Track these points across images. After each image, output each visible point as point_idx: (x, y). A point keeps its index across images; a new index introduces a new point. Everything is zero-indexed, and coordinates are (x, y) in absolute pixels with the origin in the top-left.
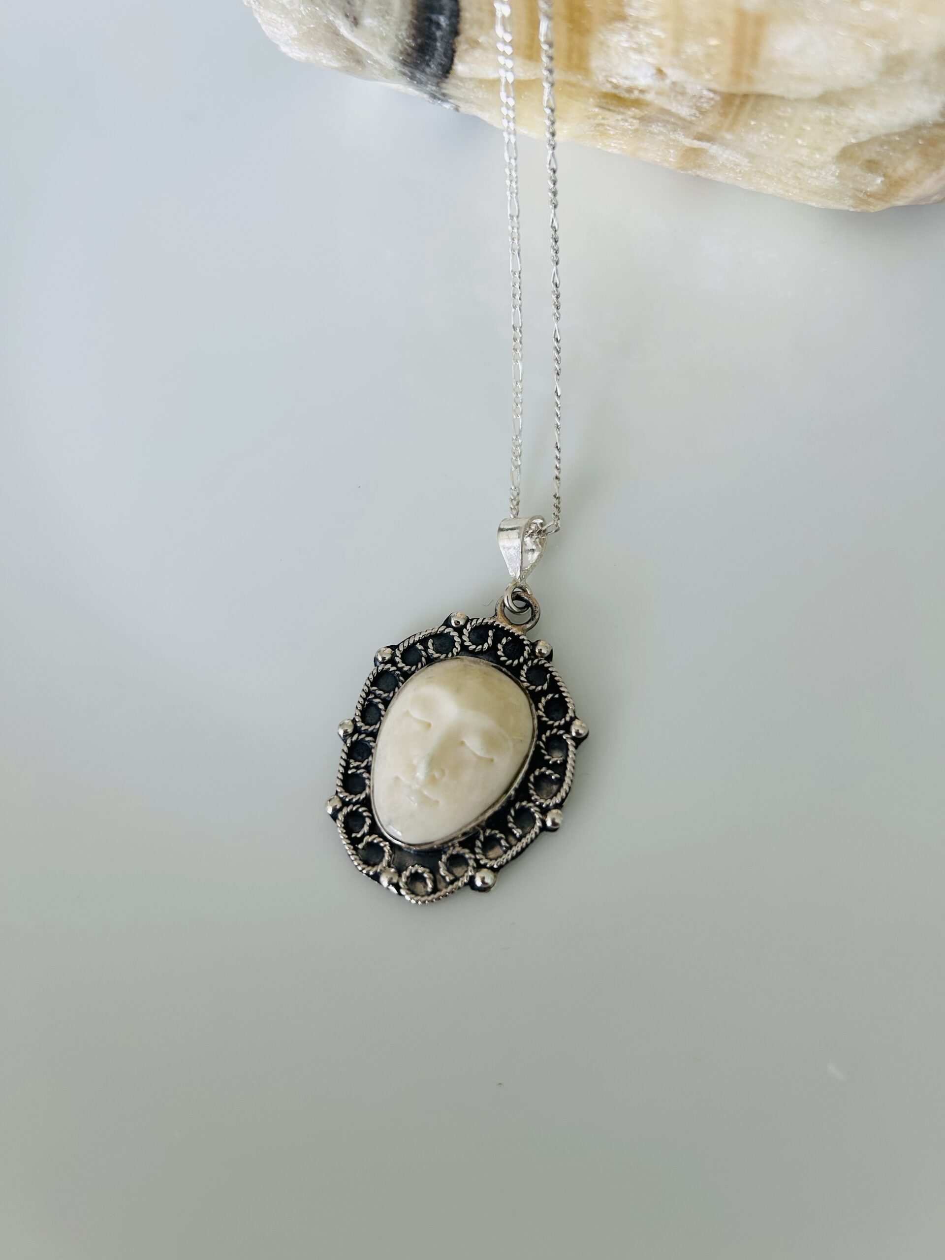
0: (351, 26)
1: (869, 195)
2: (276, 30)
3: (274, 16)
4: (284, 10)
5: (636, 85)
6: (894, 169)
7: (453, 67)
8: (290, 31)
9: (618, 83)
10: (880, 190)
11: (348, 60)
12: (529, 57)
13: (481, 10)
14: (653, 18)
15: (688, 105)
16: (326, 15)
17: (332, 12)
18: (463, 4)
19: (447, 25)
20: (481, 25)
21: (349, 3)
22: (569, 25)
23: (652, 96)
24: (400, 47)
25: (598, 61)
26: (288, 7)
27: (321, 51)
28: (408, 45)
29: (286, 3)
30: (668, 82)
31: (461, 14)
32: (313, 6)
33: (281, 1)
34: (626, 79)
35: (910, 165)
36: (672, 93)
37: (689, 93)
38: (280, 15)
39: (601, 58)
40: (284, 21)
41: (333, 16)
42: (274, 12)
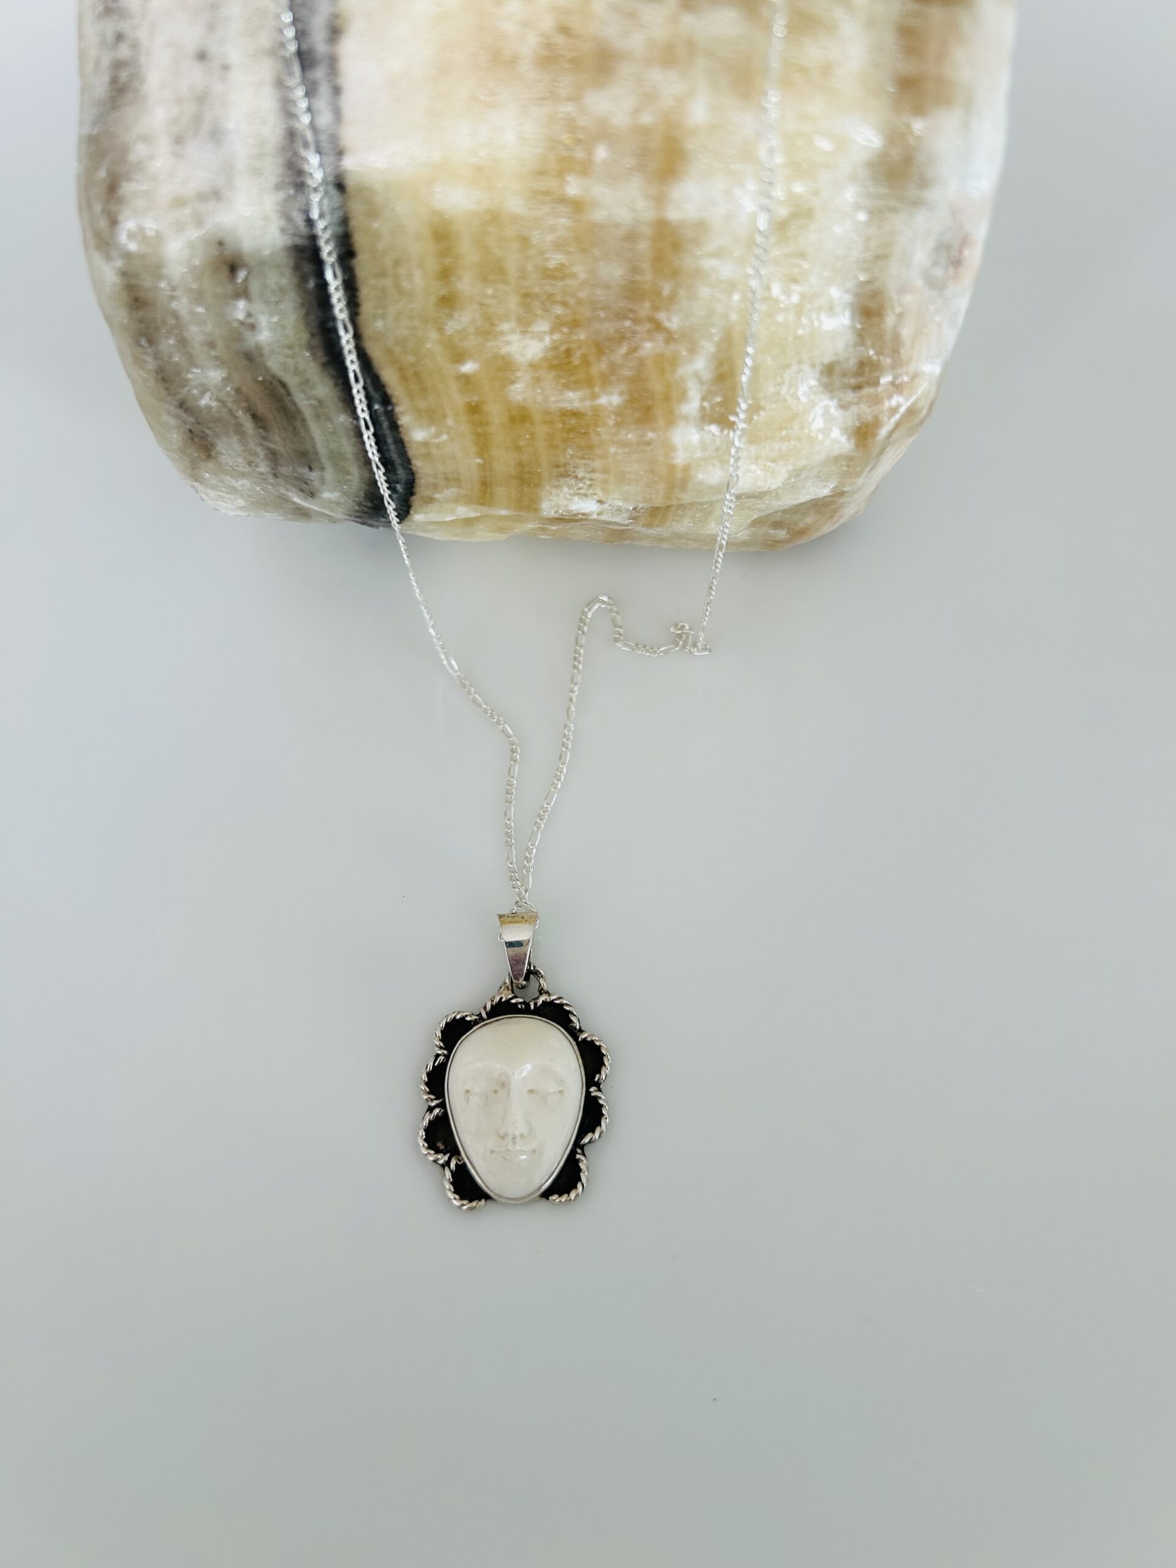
0: (307, 497)
1: (777, 542)
2: (222, 503)
3: (222, 494)
4: (233, 490)
5: (580, 512)
6: (796, 524)
7: (409, 516)
8: (238, 503)
9: (564, 513)
10: (786, 538)
11: (295, 514)
12: (482, 504)
13: (436, 477)
14: (597, 476)
15: (624, 515)
16: (278, 491)
17: (285, 487)
18: (418, 476)
19: (403, 489)
20: (435, 487)
21: (306, 483)
22: (520, 482)
23: (595, 516)
24: (357, 508)
25: (548, 503)
26: (240, 488)
27: (267, 512)
28: (364, 506)
29: (236, 485)
30: (606, 506)
31: (416, 481)
32: (265, 485)
33: (229, 482)
34: (572, 511)
35: (809, 520)
36: (610, 512)
37: (624, 509)
38: (228, 493)
39: (550, 500)
40: (232, 497)
41: (287, 491)
42: (222, 491)
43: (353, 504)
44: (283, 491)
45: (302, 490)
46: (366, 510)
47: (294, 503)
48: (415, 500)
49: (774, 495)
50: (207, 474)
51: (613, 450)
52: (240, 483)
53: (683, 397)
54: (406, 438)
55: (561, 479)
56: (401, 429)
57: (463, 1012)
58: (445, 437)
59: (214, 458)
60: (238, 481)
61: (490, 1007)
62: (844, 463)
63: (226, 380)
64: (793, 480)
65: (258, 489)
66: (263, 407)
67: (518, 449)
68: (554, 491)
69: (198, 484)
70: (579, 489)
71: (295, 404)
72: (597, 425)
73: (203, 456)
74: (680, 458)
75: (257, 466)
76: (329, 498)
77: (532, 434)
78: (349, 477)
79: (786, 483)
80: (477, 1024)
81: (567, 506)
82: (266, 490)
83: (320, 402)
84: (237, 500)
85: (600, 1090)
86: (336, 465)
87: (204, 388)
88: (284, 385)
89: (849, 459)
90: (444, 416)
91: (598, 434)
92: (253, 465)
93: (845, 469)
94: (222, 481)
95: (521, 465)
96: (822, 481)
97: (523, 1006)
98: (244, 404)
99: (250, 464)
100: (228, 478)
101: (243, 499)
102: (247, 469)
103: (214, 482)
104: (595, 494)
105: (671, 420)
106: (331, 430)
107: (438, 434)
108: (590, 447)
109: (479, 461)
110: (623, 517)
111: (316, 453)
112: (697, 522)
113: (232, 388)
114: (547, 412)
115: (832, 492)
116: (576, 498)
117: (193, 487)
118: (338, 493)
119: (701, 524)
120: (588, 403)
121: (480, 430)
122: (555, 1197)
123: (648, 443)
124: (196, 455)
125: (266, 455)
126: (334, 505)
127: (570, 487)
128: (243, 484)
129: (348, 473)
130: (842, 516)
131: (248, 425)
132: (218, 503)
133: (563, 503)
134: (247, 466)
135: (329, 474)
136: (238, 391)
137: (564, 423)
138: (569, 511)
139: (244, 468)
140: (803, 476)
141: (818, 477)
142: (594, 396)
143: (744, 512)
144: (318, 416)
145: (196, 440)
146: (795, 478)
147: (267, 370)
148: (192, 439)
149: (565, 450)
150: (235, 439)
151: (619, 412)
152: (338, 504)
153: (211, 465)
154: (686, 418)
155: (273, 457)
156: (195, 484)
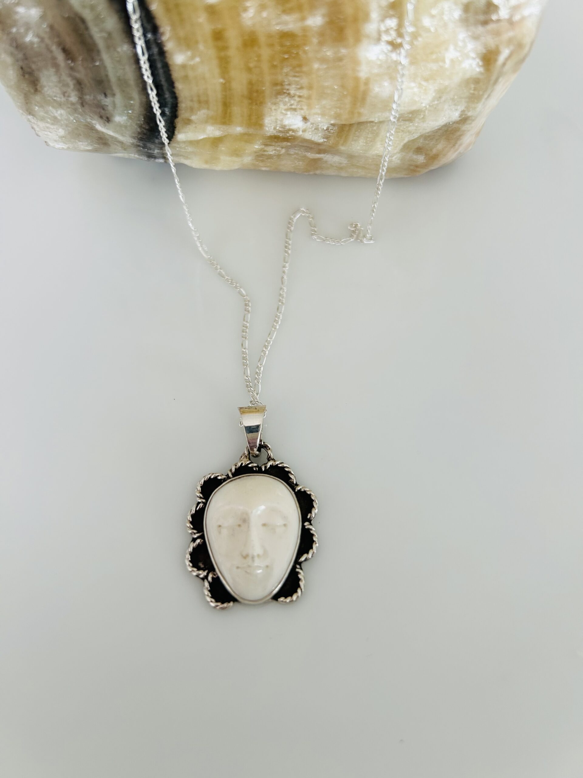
0: (104, 123)
1: (417, 166)
2: (49, 133)
3: (48, 125)
4: (55, 120)
5: (291, 127)
6: (431, 150)
7: (174, 137)
8: (59, 132)
9: (280, 129)
10: (423, 163)
11: (99, 144)
12: (224, 123)
13: (192, 101)
14: (304, 92)
15: (320, 135)
16: (85, 120)
17: (90, 116)
18: (180, 99)
19: (170, 113)
20: (192, 109)
21: (104, 109)
22: (250, 101)
23: (300, 133)
24: (139, 130)
25: (269, 119)
26: (59, 118)
27: (80, 141)
28: (144, 128)
29: (56, 115)
30: (309, 124)
31: (179, 105)
32: (76, 115)
33: (52, 113)
34: (285, 126)
35: (440, 146)
36: (310, 130)
37: (320, 128)
38: (52, 124)
39: (270, 116)
40: (55, 127)
41: (91, 119)
42: (48, 122)
43: (136, 127)
44: (89, 120)
45: (101, 117)
46: (145, 131)
47: (97, 131)
48: (179, 122)
49: (422, 116)
50: (37, 108)
51: (316, 66)
52: (59, 112)
53: (366, 17)
54: (170, 62)
55: (279, 96)
56: (167, 55)
57: (216, 473)
58: (198, 60)
59: (40, 91)
60: (57, 111)
61: (234, 470)
62: (473, 86)
63: (43, 17)
64: (436, 102)
65: (72, 118)
66: (70, 41)
67: (249, 70)
68: (274, 107)
69: (32, 117)
70: (291, 105)
71: (91, 37)
72: (305, 44)
73: (32, 91)
74: (363, 73)
75: (69, 96)
76: (119, 122)
77: (259, 56)
78: (132, 102)
79: (431, 104)
80: (226, 481)
81: (282, 120)
82: (77, 119)
83: (110, 34)
84: (58, 130)
85: (311, 524)
86: (123, 91)
87: (28, 27)
88: (83, 21)
89: (476, 81)
90: (197, 42)
91: (305, 52)
92: (66, 94)
93: (472, 92)
94: (47, 112)
95: (250, 83)
96: (455, 105)
97: (257, 469)
98: (56, 40)
99: (64, 94)
100: (51, 108)
101: (63, 129)
102: (63, 99)
103: (42, 114)
104: (302, 109)
105: (358, 40)
106: (118, 59)
107: (192, 58)
108: (300, 66)
109: (222, 80)
110: (319, 136)
111: (109, 81)
112: (368, 142)
113: (47, 26)
114: (270, 36)
115: (460, 117)
116: (289, 113)
117: (29, 120)
118: (125, 117)
119: (371, 143)
120: (299, 25)
121: (222, 54)
122: (282, 599)
123: (340, 59)
124: (27, 89)
125: (74, 85)
126: (123, 129)
127: (285, 104)
128: (60, 113)
129: (131, 98)
130: (461, 145)
131: (60, 57)
132: (46, 133)
133: (280, 117)
134: (62, 96)
135: (119, 99)
136: (51, 27)
137: (282, 45)
138: (283, 126)
139: (60, 98)
140: (443, 99)
141: (453, 99)
142: (303, 19)
143: (400, 134)
144: (108, 47)
145: (27, 76)
146: (438, 100)
147: (71, 8)
148: (24, 76)
149: (282, 69)
150: (52, 71)
151: (322, 34)
152: (126, 127)
153: (38, 98)
154: (368, 37)
155: (79, 84)
156: (30, 117)
